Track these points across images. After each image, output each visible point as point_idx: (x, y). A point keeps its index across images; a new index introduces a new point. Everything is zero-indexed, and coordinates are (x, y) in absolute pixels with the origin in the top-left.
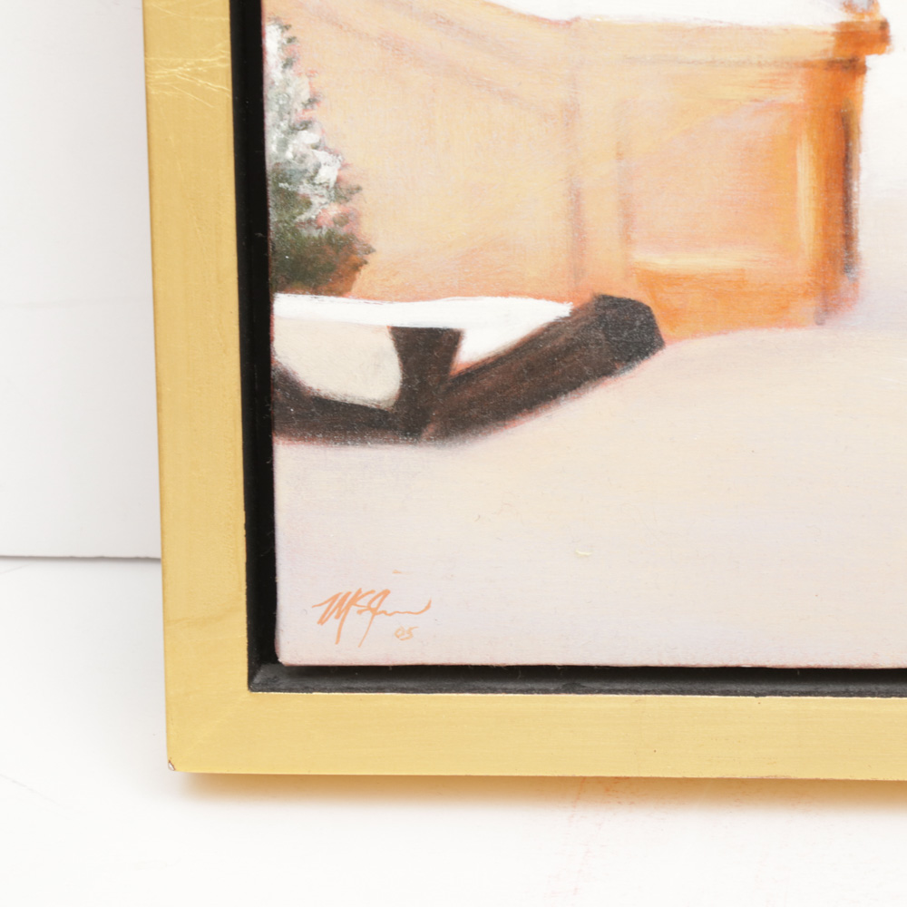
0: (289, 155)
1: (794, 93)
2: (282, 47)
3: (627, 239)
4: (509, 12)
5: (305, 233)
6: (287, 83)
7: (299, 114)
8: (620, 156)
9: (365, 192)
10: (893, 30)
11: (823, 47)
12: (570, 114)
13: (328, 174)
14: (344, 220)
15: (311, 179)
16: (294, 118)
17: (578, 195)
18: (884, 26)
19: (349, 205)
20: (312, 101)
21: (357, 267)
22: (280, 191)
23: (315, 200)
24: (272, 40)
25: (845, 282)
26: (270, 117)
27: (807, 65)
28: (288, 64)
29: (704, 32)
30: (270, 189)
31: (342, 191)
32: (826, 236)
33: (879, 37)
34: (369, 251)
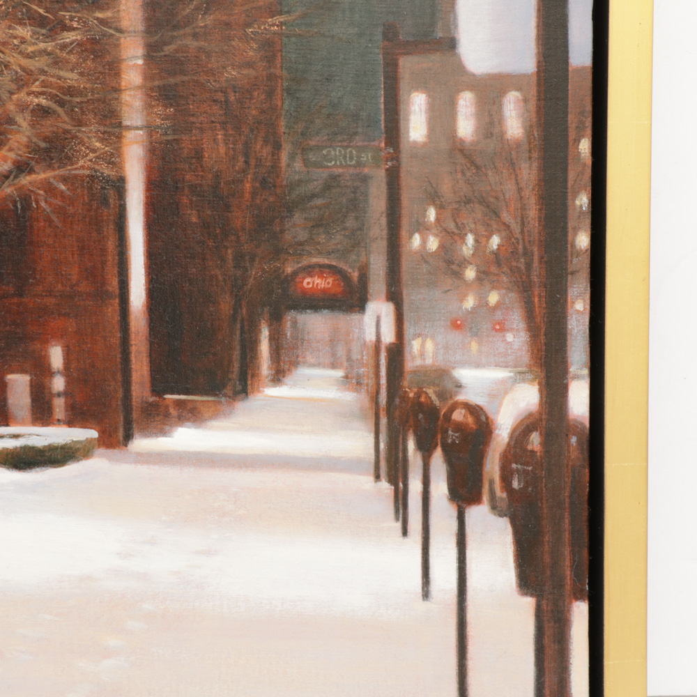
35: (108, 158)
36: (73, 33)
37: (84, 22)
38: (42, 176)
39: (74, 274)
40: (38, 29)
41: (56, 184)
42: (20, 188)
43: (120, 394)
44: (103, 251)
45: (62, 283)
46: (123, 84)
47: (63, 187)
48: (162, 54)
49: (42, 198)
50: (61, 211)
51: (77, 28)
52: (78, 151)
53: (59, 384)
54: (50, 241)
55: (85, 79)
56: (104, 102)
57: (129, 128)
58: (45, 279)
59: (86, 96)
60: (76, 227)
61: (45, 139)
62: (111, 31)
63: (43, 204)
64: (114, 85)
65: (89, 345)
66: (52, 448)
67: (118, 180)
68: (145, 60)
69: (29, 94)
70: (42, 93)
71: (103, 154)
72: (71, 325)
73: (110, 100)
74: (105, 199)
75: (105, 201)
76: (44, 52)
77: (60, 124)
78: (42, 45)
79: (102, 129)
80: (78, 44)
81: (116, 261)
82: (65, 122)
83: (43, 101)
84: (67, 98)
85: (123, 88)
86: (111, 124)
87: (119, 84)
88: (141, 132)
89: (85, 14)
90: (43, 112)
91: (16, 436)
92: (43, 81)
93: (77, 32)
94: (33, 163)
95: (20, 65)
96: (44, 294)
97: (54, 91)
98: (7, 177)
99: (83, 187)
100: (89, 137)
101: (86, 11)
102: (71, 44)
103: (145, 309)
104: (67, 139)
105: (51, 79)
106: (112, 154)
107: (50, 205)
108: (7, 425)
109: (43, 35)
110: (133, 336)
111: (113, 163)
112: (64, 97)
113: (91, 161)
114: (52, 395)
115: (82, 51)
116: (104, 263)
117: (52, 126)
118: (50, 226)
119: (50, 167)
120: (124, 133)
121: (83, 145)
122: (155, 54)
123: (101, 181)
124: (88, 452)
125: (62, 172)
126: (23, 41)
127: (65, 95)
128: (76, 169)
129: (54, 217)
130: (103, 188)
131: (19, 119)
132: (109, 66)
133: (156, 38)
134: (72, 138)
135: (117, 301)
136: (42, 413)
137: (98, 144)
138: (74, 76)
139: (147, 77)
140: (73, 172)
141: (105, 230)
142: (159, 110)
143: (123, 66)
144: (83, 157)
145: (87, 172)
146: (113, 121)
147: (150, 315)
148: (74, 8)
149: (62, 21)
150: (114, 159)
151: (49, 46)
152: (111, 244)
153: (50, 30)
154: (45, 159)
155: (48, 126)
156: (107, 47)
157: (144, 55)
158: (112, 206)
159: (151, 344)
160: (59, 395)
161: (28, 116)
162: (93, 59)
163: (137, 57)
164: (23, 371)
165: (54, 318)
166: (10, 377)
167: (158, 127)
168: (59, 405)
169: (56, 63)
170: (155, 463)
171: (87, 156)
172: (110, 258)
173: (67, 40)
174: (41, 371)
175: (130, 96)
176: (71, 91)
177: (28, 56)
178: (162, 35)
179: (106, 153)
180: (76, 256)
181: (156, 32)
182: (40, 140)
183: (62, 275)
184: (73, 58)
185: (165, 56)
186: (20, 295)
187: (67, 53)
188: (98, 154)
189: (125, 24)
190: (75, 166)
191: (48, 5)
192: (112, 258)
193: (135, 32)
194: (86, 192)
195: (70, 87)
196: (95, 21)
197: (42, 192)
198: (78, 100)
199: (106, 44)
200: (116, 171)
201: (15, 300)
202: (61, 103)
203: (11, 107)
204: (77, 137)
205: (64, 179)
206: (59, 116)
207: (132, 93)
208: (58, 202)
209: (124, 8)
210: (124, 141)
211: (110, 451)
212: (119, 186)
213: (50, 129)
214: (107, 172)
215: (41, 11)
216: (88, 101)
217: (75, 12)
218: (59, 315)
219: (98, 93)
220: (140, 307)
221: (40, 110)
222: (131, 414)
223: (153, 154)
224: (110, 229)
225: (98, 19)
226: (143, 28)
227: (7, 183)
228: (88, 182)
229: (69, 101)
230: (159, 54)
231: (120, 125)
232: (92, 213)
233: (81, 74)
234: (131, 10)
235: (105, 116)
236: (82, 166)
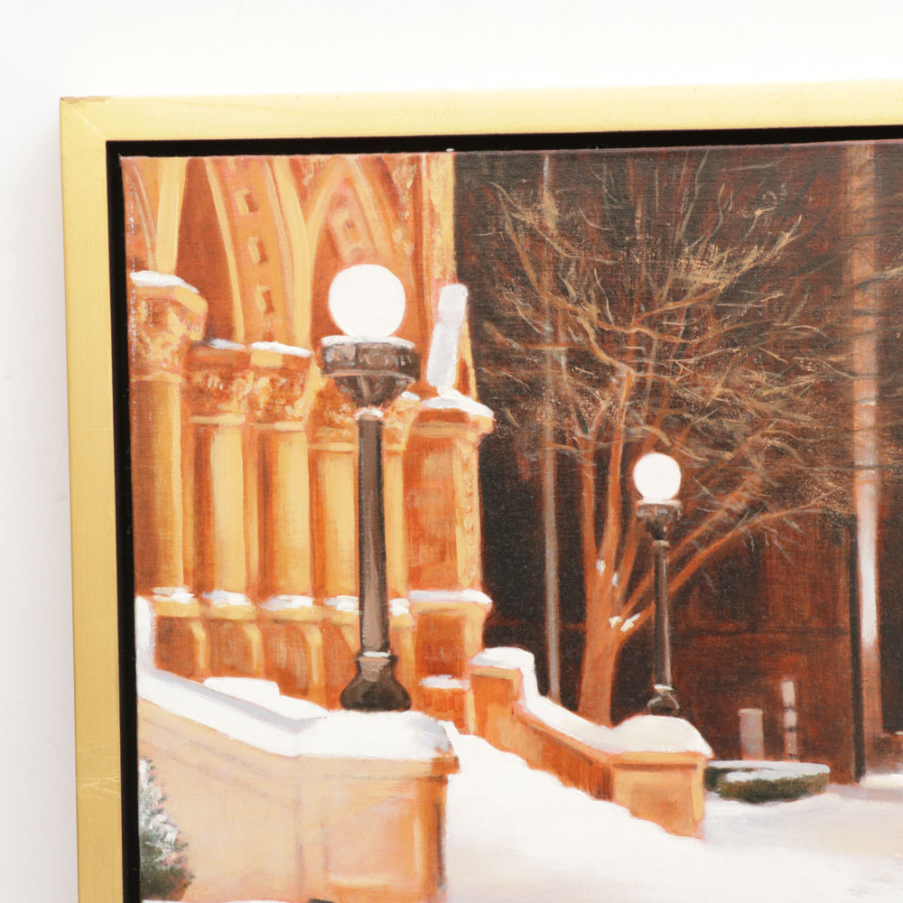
0: (151, 827)
1: (411, 794)
2: (148, 771)
3: (326, 870)
4: (264, 752)
5: (159, 868)
6: (150, 790)
7: (156, 806)
8: (322, 826)
9: (190, 846)
10: (461, 762)
11: (426, 770)
12: (297, 805)
13: (171, 837)
14: (179, 861)
15: (162, 840)
16: (154, 808)
17: (301, 847)
18: (456, 759)
19: (183, 853)
20: (163, 799)
21: (186, 886)
22: (145, 846)
23: (164, 851)
24: (143, 768)
25: (439, 892)
26: (141, 808)
27: (417, 779)
28: (150, 780)
29: (365, 762)
30: (141, 845)
31: (178, 846)
32: (429, 868)
33: (453, 765)
34: (192, 877)
35: (840, 497)
36: (807, 377)
37: (818, 366)
38: (775, 515)
39: (806, 610)
40: (773, 374)
41: (788, 522)
42: (754, 527)
43: (852, 730)
44: (835, 588)
45: (794, 620)
46: (856, 425)
47: (795, 526)
48: (895, 395)
49: (775, 536)
50: (793, 549)
51: (811, 372)
52: (810, 491)
53: (791, 719)
54: (783, 578)
55: (818, 421)
56: (837, 443)
57: (861, 468)
58: (777, 615)
59: (819, 437)
60: (808, 564)
61: (779, 479)
62: (845, 374)
63: (776, 542)
64: (846, 426)
65: (821, 681)
66: (784, 783)
67: (850, 518)
68: (877, 401)
69: (763, 436)
70: (776, 435)
71: (835, 493)
72: (803, 661)
73: (843, 441)
74: (837, 537)
75: (837, 539)
76: (779, 395)
77: (794, 465)
78: (777, 389)
79: (834, 469)
80: (812, 387)
81: (848, 598)
82: (798, 463)
83: (777, 442)
84: (801, 439)
85: (856, 429)
86: (843, 464)
87: (852, 425)
88: (873, 472)
89: (818, 359)
90: (776, 453)
91: (749, 770)
92: (777, 423)
93: (811, 376)
94: (766, 503)
95: (755, 409)
96: (776, 630)
97: (788, 433)
98: (741, 516)
99: (815, 525)
100: (821, 477)
101: (819, 356)
102: (805, 387)
103: (876, 646)
104: (799, 479)
105: (785, 421)
106: (844, 493)
107: (783, 543)
108: (740, 759)
109: (778, 379)
110: (864, 673)
111: (845, 503)
112: (797, 438)
113: (823, 500)
114: (784, 730)
115: (816, 394)
116: (835, 600)
117: (785, 466)
118: (782, 563)
119: (784, 506)
120: (856, 473)
121: (816, 485)
122: (887, 396)
123: (833, 520)
124: (820, 787)
125: (795, 511)
126: (759, 385)
127: (798, 436)
128: (808, 508)
129: (786, 555)
130: (835, 527)
131: (754, 460)
132: (842, 407)
133: (889, 380)
134: (806, 478)
135: (849, 637)
136: (774, 747)
137: (830, 484)
138: (808, 418)
139: (880, 417)
140: (806, 511)
141: (837, 567)
142: (891, 450)
143: (856, 408)
144: (816, 496)
145: (819, 511)
146: (846, 461)
147: (881, 652)
148: (808, 353)
149: (796, 366)
150: (846, 499)
151: (784, 390)
152: (843, 582)
153: (785, 374)
154: (778, 499)
155: (782, 466)
156: (840, 389)
157: (877, 397)
158: (844, 544)
159: (883, 680)
160: (791, 730)
161: (762, 457)
162: (827, 401)
163: (870, 399)
164: (756, 706)
165: (787, 654)
166: (743, 711)
167: (891, 466)
168: (791, 740)
169: (790, 406)
170: (887, 800)
171: (819, 495)
172: (841, 595)
173: (801, 384)
174: (773, 706)
175: (862, 436)
176: (804, 433)
177: (763, 400)
178: (895, 377)
179: (838, 491)
180: (808, 593)
181: (889, 374)
182: (774, 480)
183: (794, 611)
184: (807, 401)
185: (898, 397)
186: (753, 629)
187: (801, 396)
188: (830, 493)
189: (858, 367)
190: (807, 506)
191: (783, 351)
192: (843, 595)
193: (868, 375)
194: (818, 530)
195: (803, 429)
196: (829, 365)
197: (775, 531)
198: (811, 441)
199: (839, 387)
200: (848, 510)
201: (748, 636)
202: (795, 445)
203: (746, 449)
204: (809, 477)
205: (797, 518)
206: (792, 456)
207: (865, 433)
208: (791, 540)
209: (857, 352)
210: (856, 480)
211: (842, 787)
212: (851, 524)
213: (784, 469)
214: (839, 511)
215: (776, 356)
216: (821, 442)
217: (810, 357)
218: (791, 651)
219: (831, 434)
220: (872, 644)
221: (773, 452)
222: (863, 750)
223: (886, 493)
224: (842, 567)
225: (831, 363)
226: (876, 371)
227: (741, 522)
228: (820, 521)
229: (803, 443)
230: (891, 396)
231: (852, 465)
232: (824, 551)
233: (815, 416)
234: (865, 354)
235: (838, 457)
236: (814, 505)
